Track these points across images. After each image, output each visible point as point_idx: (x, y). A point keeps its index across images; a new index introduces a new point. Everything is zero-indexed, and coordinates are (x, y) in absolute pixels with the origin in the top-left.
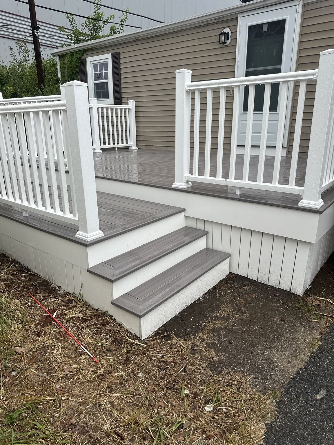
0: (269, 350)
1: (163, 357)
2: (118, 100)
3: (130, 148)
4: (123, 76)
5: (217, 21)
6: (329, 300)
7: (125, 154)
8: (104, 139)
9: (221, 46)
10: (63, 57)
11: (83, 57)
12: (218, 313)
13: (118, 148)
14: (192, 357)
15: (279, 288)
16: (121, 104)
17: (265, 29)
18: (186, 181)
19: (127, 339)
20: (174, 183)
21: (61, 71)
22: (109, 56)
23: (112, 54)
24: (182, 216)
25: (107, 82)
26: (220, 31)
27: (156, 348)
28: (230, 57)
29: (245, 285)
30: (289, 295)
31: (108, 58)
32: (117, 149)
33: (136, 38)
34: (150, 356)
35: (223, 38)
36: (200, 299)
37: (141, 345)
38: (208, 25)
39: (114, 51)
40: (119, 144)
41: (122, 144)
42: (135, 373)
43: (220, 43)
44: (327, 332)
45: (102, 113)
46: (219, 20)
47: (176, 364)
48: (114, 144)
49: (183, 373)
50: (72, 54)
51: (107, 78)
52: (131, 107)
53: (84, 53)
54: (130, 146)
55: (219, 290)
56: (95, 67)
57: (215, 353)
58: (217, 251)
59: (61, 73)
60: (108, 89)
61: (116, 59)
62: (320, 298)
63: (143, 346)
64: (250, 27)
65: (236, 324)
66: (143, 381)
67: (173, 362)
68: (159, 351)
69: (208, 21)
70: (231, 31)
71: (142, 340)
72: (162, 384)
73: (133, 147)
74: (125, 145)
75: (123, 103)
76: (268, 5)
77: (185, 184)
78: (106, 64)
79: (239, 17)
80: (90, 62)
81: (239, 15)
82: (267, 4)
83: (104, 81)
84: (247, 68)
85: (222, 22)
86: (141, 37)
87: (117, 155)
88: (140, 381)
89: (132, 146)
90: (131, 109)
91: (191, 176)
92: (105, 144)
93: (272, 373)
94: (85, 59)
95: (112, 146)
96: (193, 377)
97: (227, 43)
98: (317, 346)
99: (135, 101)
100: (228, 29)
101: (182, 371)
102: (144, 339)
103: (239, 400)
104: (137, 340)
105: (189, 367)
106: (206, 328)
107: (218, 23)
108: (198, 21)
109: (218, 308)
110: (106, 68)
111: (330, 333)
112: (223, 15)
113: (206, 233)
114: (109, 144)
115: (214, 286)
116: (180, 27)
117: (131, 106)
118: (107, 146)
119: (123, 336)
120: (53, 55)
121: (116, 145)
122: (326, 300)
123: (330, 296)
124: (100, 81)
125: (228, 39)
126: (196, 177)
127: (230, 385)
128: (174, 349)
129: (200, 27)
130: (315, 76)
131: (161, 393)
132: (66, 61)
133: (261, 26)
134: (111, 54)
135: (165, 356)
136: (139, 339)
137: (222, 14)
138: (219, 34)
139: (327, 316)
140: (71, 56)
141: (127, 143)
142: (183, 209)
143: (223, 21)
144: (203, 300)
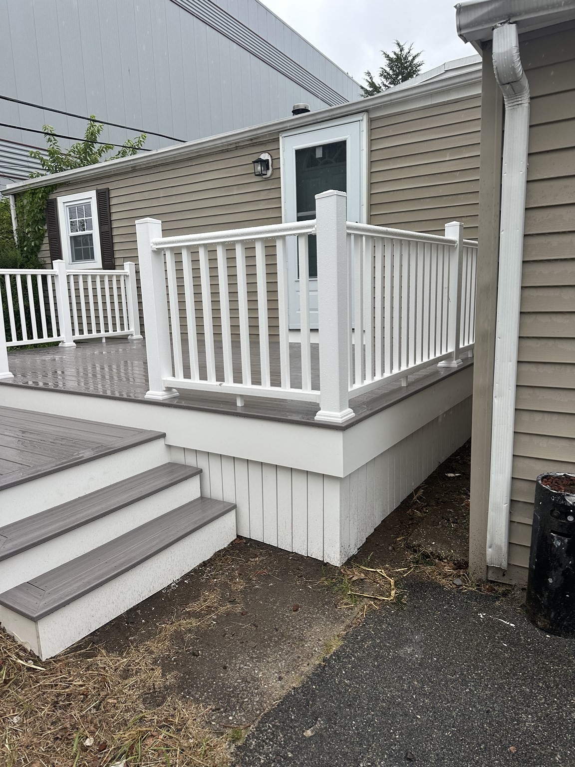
0: (254, 661)
1: (68, 687)
2: (109, 262)
3: (129, 337)
4: (114, 225)
5: (250, 142)
6: (381, 572)
7: (121, 348)
8: (80, 324)
9: (258, 179)
10: (20, 196)
11: (52, 197)
12: (194, 607)
13: (106, 338)
14: (119, 683)
15: (308, 557)
16: (114, 269)
17: (319, 154)
18: (166, 388)
19: (15, 660)
20: (148, 392)
21: (16, 218)
22: (93, 194)
23: (97, 191)
24: (160, 444)
25: (91, 235)
26: (255, 158)
27: (61, 672)
28: (273, 195)
29: (256, 556)
30: (319, 567)
31: (90, 196)
32: (104, 340)
33: (132, 167)
34: (45, 686)
35: (259, 168)
36: (173, 585)
37: (36, 669)
38: (238, 148)
39: (100, 187)
40: (108, 331)
41: (114, 331)
42: (6, 718)
43: (256, 175)
44: (359, 624)
45: (76, 283)
46: (254, 141)
47: (87, 696)
48: (99, 331)
49: (94, 711)
50: (33, 191)
51: (91, 228)
52: (129, 273)
53: (52, 191)
54: (129, 335)
55: (210, 568)
56: (72, 211)
57: (162, 674)
58: (217, 500)
59: (18, 221)
60: (93, 245)
61: (104, 199)
62: (368, 569)
63: (41, 670)
64: (298, 152)
65: (215, 623)
66: (17, 731)
67: (83, 694)
68: (64, 677)
69: (238, 143)
70: (271, 157)
71: (44, 660)
72: (49, 732)
73: (135, 336)
74: (119, 332)
75: (117, 267)
76: (319, 120)
77: (164, 392)
78: (88, 206)
79: (280, 138)
80: (64, 202)
81: (280, 135)
82: (317, 119)
83: (87, 232)
84: (298, 212)
85: (257, 143)
86: (140, 165)
87: (105, 350)
88: (9, 730)
89: (132, 335)
90: (128, 276)
91: (171, 379)
92: (81, 332)
93: (246, 700)
94: (56, 199)
95: (95, 334)
96: (109, 717)
97: (266, 175)
98: (334, 648)
99: (134, 263)
100: (267, 154)
101: (94, 707)
102: (47, 659)
103: (173, 750)
104: (32, 660)
105: (108, 701)
106: (163, 634)
107: (252, 145)
108: (222, 143)
109: (196, 598)
110: (89, 214)
111: (365, 625)
112: (257, 134)
113: (200, 472)
114: (90, 331)
115: (204, 562)
116: (198, 152)
117: (129, 271)
118: (86, 335)
119: (9, 656)
120: (4, 193)
121: (103, 334)
122: (376, 571)
123: (385, 564)
124: (80, 233)
125: (268, 169)
126: (180, 381)
127: (167, 726)
128: (91, 672)
129: (226, 151)
130: (314, 229)
131: (41, 748)
132: (25, 202)
133: (313, 149)
134: (95, 191)
135: (71, 684)
136: (37, 660)
137: (255, 133)
138: (254, 162)
139: (368, 597)
140: (33, 195)
141: (122, 328)
142: (160, 434)
143: (259, 143)
144: (177, 586)
